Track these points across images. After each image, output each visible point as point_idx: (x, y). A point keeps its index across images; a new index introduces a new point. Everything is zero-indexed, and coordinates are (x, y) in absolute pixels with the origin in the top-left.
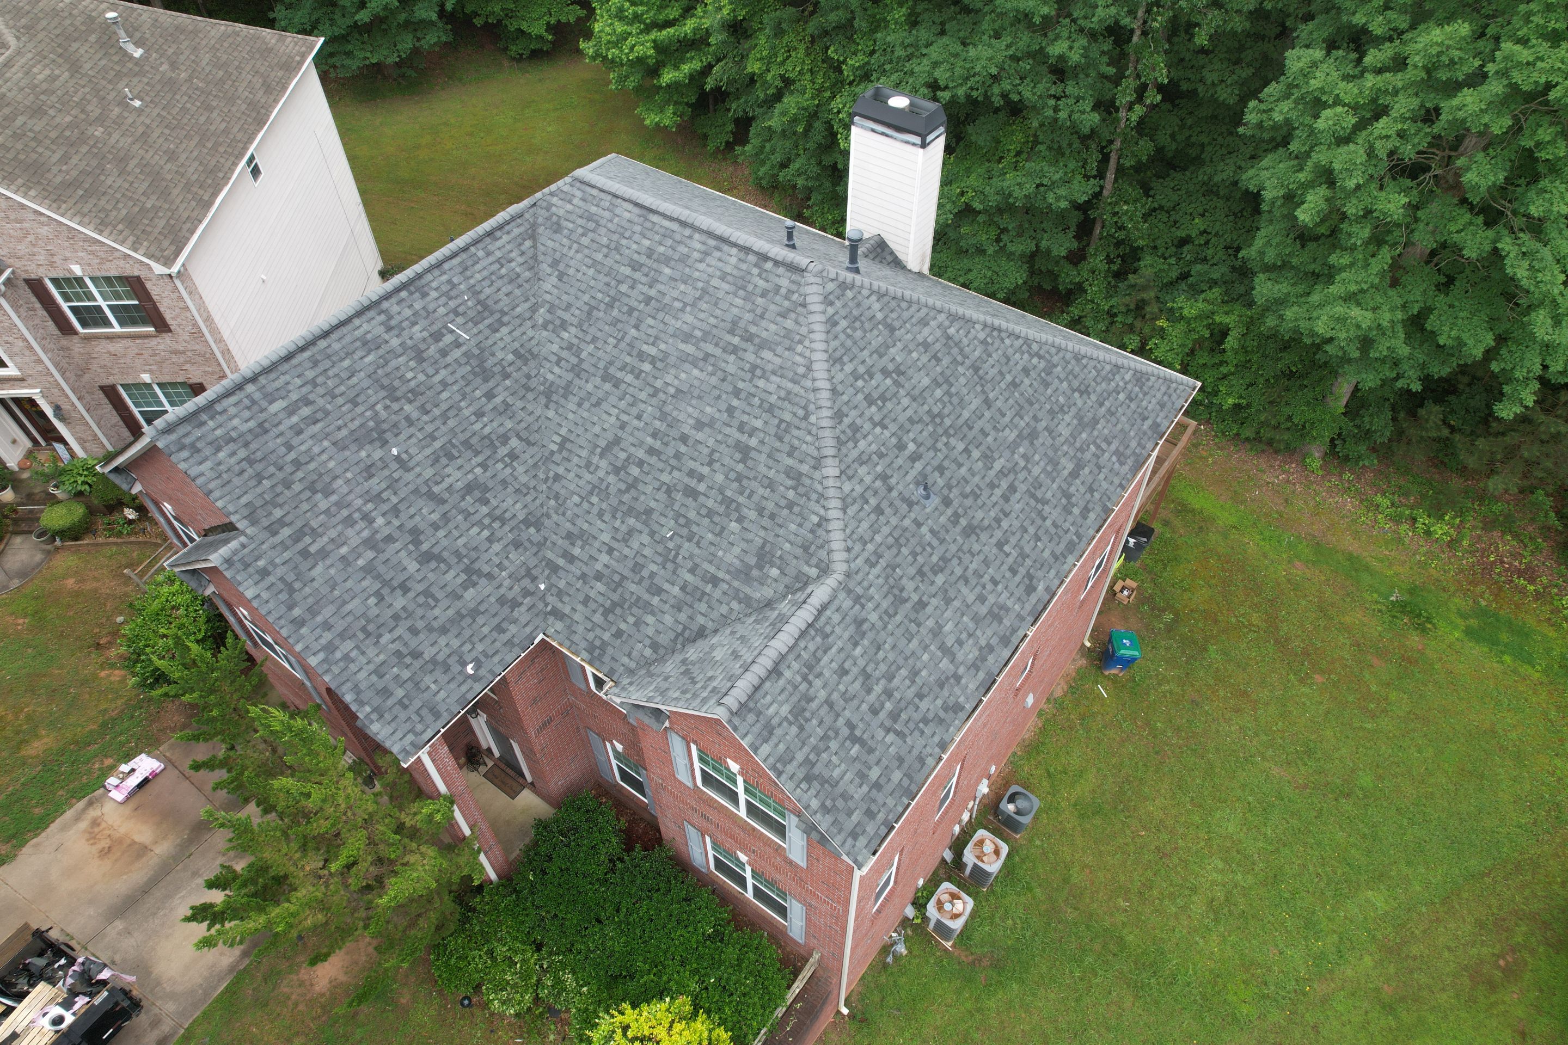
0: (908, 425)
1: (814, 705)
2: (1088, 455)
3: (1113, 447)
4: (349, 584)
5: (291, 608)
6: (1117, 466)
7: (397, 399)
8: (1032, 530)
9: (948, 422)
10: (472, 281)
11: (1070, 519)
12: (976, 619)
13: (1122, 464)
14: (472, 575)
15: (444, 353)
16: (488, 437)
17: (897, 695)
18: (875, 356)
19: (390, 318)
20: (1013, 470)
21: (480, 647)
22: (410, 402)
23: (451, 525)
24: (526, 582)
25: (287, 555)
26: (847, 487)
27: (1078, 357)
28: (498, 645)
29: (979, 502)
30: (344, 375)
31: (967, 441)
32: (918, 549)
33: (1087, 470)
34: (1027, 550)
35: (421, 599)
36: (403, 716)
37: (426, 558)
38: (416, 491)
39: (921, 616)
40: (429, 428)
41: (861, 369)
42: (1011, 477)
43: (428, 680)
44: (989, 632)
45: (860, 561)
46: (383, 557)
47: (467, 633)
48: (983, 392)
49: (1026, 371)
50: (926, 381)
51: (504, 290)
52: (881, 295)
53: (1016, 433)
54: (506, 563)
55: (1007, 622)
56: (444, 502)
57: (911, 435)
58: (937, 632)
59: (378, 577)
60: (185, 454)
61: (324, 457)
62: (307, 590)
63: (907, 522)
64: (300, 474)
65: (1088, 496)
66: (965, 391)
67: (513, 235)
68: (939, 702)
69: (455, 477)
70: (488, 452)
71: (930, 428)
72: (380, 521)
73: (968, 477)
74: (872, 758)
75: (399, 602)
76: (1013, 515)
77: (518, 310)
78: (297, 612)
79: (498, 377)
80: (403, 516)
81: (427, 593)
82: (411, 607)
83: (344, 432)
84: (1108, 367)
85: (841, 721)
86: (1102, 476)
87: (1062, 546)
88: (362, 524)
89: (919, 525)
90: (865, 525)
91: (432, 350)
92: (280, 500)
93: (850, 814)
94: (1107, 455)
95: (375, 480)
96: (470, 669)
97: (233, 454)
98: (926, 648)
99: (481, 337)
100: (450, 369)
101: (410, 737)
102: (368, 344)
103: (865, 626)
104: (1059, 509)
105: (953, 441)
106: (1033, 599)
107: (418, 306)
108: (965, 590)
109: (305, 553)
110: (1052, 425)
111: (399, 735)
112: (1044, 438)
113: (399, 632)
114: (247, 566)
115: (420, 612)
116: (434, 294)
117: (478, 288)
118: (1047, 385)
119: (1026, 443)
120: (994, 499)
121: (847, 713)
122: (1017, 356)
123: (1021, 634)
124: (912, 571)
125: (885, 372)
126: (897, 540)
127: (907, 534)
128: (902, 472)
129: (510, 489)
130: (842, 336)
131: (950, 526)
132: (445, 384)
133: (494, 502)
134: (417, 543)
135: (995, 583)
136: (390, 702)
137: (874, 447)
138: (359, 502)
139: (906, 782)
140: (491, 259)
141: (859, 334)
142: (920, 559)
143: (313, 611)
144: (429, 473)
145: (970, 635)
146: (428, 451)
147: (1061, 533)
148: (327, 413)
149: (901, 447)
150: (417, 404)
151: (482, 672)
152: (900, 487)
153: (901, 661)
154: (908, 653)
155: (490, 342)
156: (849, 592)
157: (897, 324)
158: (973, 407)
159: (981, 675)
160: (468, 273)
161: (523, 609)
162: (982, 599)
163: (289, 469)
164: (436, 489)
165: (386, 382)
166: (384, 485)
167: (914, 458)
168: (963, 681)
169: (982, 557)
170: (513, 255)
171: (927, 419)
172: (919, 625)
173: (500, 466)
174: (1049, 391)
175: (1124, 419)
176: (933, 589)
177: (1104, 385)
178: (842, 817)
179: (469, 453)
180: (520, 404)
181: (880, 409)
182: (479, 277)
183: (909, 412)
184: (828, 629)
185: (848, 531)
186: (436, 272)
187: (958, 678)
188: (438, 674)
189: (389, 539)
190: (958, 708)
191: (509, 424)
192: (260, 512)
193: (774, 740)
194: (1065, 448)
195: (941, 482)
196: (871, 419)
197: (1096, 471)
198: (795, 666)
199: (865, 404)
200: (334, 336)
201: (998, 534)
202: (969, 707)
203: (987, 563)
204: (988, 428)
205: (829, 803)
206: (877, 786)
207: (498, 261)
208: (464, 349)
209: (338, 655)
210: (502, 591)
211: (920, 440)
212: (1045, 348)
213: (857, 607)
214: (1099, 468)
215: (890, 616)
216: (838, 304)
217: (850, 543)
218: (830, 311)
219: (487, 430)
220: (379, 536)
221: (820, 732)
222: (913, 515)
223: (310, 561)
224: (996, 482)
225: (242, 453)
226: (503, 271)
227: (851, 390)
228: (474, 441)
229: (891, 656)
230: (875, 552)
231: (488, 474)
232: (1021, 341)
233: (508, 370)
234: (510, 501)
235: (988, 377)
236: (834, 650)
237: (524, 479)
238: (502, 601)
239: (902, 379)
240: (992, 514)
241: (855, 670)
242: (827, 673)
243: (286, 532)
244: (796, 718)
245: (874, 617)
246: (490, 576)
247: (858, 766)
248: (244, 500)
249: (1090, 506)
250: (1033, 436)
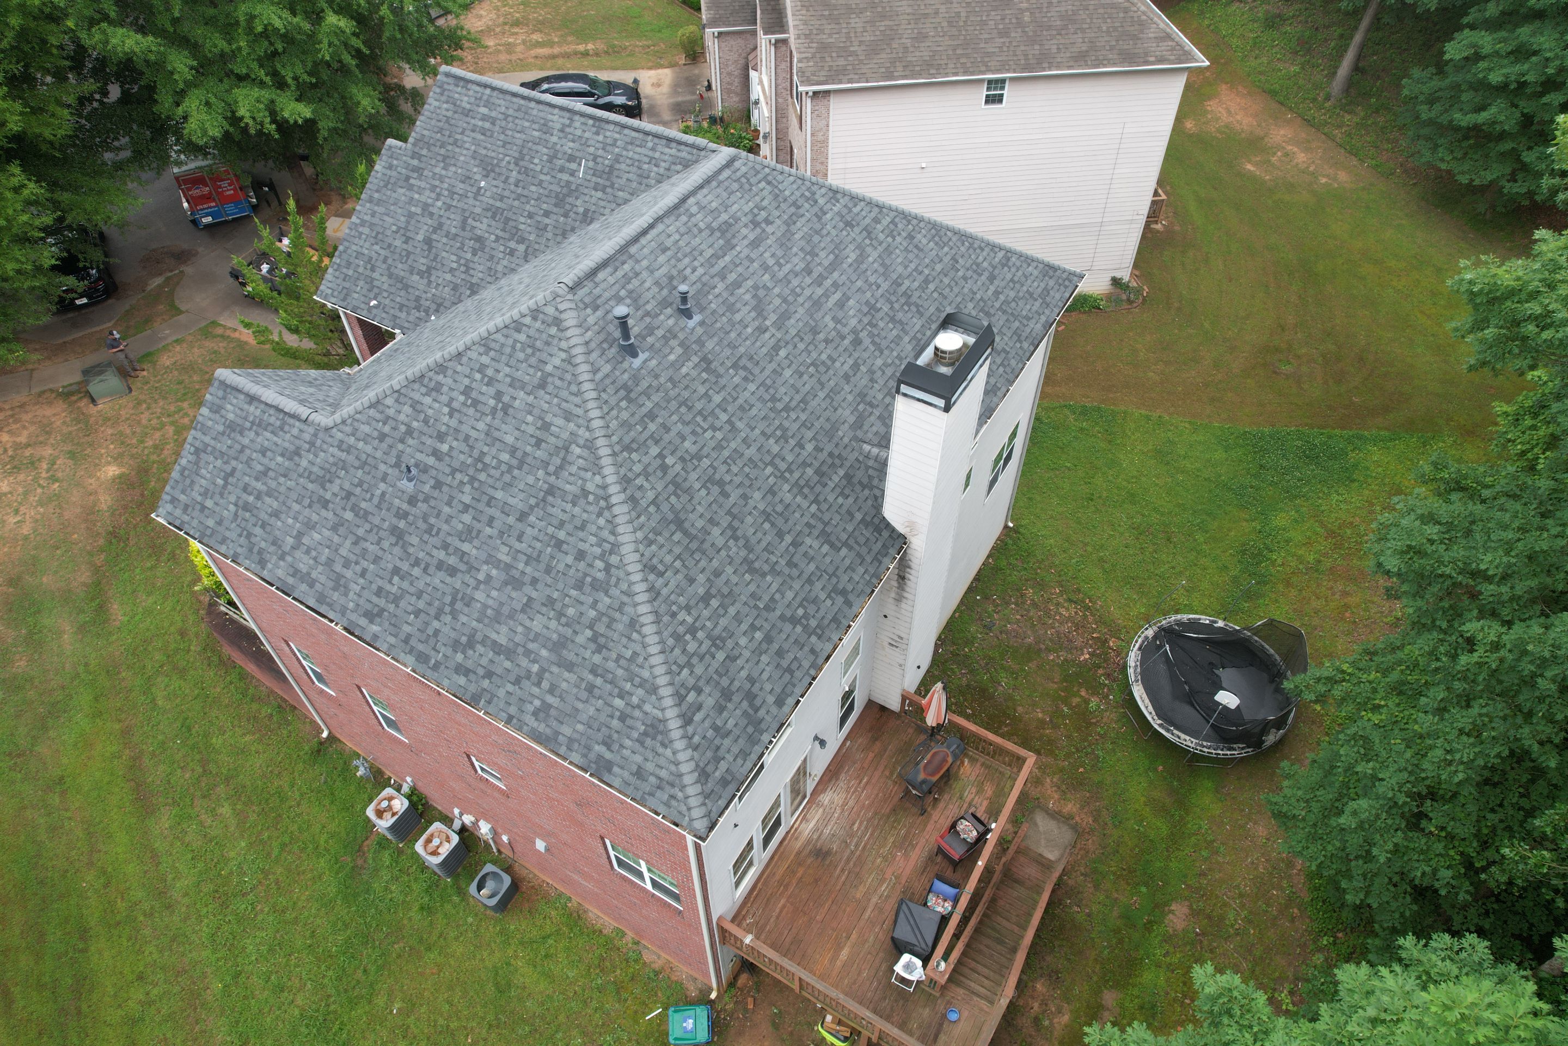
0: (461, 437)
1: (239, 437)
2: (524, 662)
3: (550, 699)
4: (399, 211)
5: (377, 191)
6: (530, 708)
7: (516, 164)
8: (421, 604)
9: (482, 476)
10: (624, 153)
11: (449, 652)
12: (330, 562)
13: (535, 714)
14: (426, 273)
15: (562, 170)
16: (518, 230)
17: (259, 504)
18: (508, 380)
19: (569, 126)
20: (471, 568)
21: (387, 302)
22: (519, 172)
23: (452, 242)
24: (434, 307)
25: (404, 171)
26: (389, 401)
27: (633, 624)
28: (392, 311)
29: (426, 537)
30: (519, 128)
31: (474, 504)
32: (365, 486)
33: (508, 664)
34: (402, 604)
35: (404, 253)
36: (339, 281)
37: (428, 242)
38: (464, 210)
39: (316, 506)
40: (506, 193)
41: (490, 372)
42: (463, 567)
43: (361, 283)
44: (322, 579)
45: (340, 435)
46: (420, 218)
47: (393, 290)
48: (532, 508)
49: (581, 555)
50: (509, 439)
51: (630, 176)
52: (569, 361)
53: (507, 559)
54: (441, 288)
55: (336, 596)
56: (464, 229)
57: (455, 444)
58: (310, 526)
59: (408, 222)
60: (438, 90)
61: (465, 152)
62: (389, 193)
63: (382, 467)
64: (450, 148)
65: (481, 671)
66: (522, 486)
67: (679, 154)
68: (263, 544)
69: (482, 227)
70: (507, 236)
71: (469, 461)
72: (439, 204)
73: (443, 517)
74: (217, 497)
75: (398, 243)
76: (428, 580)
77: (621, 193)
78: (376, 195)
79: (562, 211)
80: (447, 214)
81: (409, 253)
82: (398, 250)
83: (484, 152)
84: (646, 674)
85: (234, 463)
86: (510, 687)
87: (421, 647)
88: (433, 195)
89: (384, 479)
90: (366, 429)
91: (559, 163)
92: (432, 148)
93: (183, 492)
94: (536, 690)
95: (462, 186)
96: (373, 303)
97: (447, 110)
98: (295, 518)
99: (586, 184)
100: (552, 180)
101: (329, 291)
102: (546, 128)
103: (296, 458)
104: (453, 635)
105: (467, 488)
106: (363, 622)
107: (587, 135)
108: (348, 543)
109: (408, 178)
110: (536, 606)
111: (330, 285)
112: (519, 598)
113: (383, 252)
114: (391, 157)
115: (396, 257)
116: (601, 138)
117: (621, 159)
118: (579, 586)
119: (503, 576)
120: (435, 552)
121: (240, 466)
122: (593, 540)
123: (331, 615)
124: (347, 486)
125: (498, 395)
126: (365, 463)
127: (373, 471)
128: (421, 448)
129: (489, 264)
130: (510, 342)
131: (394, 510)
132: (540, 184)
133: (476, 259)
134: (434, 232)
135: (363, 574)
136: (345, 270)
137: (430, 412)
138: (446, 186)
139: (208, 532)
140: (651, 153)
141: (521, 356)
142: (358, 491)
143: (379, 203)
144: (478, 210)
145: (315, 559)
146: (491, 201)
147: (432, 641)
148: (491, 136)
149: (441, 437)
150: (520, 177)
151: (374, 311)
152: (408, 450)
153: (281, 498)
154: (289, 503)
155: (586, 191)
156: (315, 435)
157: (550, 388)
158: (511, 501)
159: (290, 580)
160: (630, 147)
161: (417, 314)
162: (347, 565)
163: (451, 140)
164: (470, 221)
165: (525, 151)
166: (461, 192)
167: (436, 453)
168: (282, 563)
169: (380, 553)
170: (663, 164)
171: (476, 453)
172: (310, 506)
173: (502, 248)
174: (574, 593)
175: (591, 711)
176: (339, 511)
177: (620, 672)
178: (180, 486)
179: (501, 225)
180: (550, 235)
181: (464, 404)
182: (630, 154)
183: (473, 434)
184: (287, 428)
185: (358, 416)
186: (618, 129)
187: (282, 558)
188: (367, 286)
189: (431, 214)
190: (262, 563)
191: (532, 238)
192: (421, 144)
193: (212, 416)
194: (520, 629)
195: (426, 488)
196: (452, 399)
197: (512, 678)
198: (258, 412)
199: (462, 389)
200: (541, 107)
201: (405, 566)
202: (265, 574)
203: (376, 560)
204: (497, 524)
205: (186, 473)
206: (203, 508)
207: (652, 158)
208: (572, 179)
209: (361, 229)
210: (424, 296)
211: (454, 454)
212: (621, 574)
213: (307, 446)
214: (517, 682)
215: (308, 477)
216: (538, 324)
217: (349, 421)
218: (527, 320)
219: (522, 227)
220: (431, 209)
221: (224, 449)
222: (390, 471)
223: (404, 184)
224: (451, 550)
225: (449, 114)
226: (646, 166)
227: (468, 371)
228: (511, 223)
229: (282, 489)
230: (350, 446)
231: (493, 245)
232: (611, 539)
233: (571, 214)
234: (481, 268)
235: (550, 510)
236: (275, 439)
237: (500, 268)
238: (418, 299)
239: (500, 414)
240: (421, 555)
241: (266, 461)
242: (259, 439)
243: (415, 162)
244: (229, 427)
245: (304, 463)
246: (430, 282)
247: (211, 487)
248: (426, 132)
249: (472, 677)
250: (516, 583)
